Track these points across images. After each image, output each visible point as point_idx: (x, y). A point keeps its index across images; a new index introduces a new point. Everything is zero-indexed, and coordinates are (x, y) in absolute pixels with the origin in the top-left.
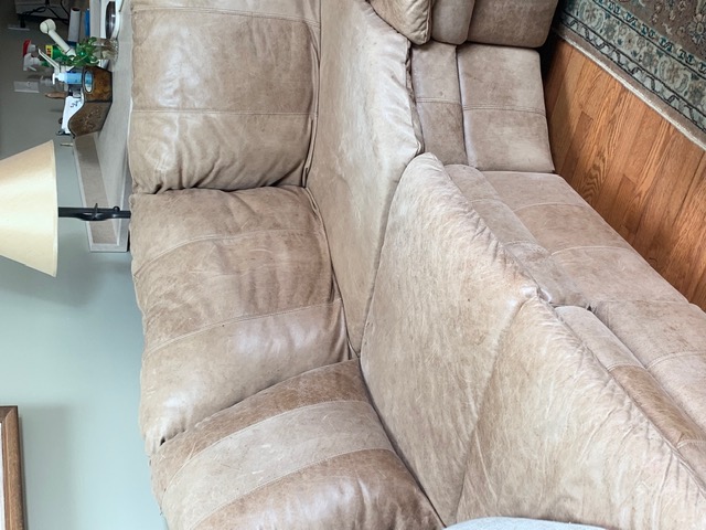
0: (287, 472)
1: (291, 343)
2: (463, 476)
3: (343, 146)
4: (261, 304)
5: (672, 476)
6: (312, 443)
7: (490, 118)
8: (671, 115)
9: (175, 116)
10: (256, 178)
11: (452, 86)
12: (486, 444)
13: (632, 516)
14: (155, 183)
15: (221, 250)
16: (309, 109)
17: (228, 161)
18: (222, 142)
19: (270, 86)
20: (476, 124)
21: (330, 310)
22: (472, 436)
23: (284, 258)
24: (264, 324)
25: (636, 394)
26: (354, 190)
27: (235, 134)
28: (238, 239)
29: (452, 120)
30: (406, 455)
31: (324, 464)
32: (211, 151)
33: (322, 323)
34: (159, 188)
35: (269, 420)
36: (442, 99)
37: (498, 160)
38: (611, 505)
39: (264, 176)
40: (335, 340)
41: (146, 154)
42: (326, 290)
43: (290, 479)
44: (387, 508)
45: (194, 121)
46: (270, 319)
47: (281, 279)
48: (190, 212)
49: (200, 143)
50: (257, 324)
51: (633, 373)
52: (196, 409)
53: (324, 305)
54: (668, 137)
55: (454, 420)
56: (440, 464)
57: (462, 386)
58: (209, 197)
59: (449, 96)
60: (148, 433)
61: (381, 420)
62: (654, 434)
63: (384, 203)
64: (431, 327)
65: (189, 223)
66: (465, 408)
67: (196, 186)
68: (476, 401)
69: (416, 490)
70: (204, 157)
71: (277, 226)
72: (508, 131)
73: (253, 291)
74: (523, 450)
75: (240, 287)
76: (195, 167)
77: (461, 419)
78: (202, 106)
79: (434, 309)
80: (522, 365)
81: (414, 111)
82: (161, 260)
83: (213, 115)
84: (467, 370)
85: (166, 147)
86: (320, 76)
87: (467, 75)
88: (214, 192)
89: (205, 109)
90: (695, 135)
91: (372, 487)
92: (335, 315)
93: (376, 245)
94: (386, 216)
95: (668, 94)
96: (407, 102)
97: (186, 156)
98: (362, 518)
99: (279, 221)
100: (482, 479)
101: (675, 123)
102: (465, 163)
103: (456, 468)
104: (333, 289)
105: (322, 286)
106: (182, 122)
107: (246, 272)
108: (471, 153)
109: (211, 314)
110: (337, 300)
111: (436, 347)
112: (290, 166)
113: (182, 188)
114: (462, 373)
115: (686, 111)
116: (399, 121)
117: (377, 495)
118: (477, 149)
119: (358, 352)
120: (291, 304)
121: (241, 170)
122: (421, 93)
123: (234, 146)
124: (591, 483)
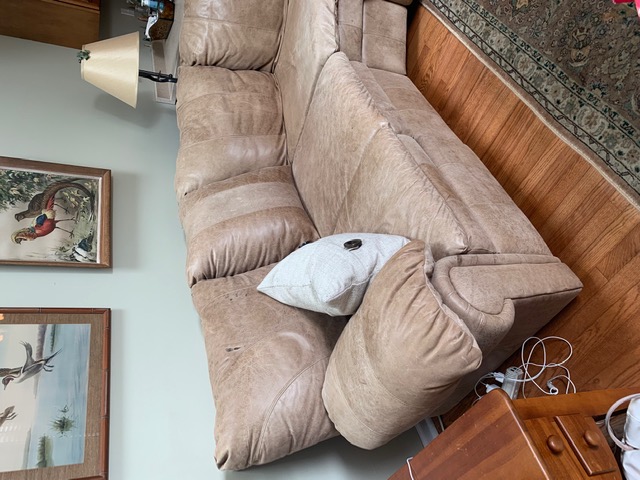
0: (248, 212)
1: (257, 153)
2: (336, 221)
3: (296, 48)
4: (243, 131)
5: (441, 212)
6: (263, 199)
7: (377, 40)
8: (471, 46)
9: (206, 23)
10: (247, 65)
11: (359, 18)
12: (350, 202)
13: (418, 231)
14: (193, 60)
15: (224, 99)
16: (280, 28)
17: (233, 52)
18: (231, 41)
19: (260, 12)
20: (368, 42)
21: (279, 139)
22: (344, 201)
23: (258, 108)
24: (244, 141)
25: (430, 176)
26: (299, 72)
27: (239, 37)
28: (234, 95)
29: (356, 37)
30: (310, 211)
31: (268, 210)
32: (224, 45)
33: (275, 144)
34: (194, 63)
35: (242, 187)
36: (353, 24)
37: (378, 63)
38: (408, 226)
39: (252, 64)
40: (280, 154)
41: (189, 44)
42: (278, 128)
43: (250, 215)
44: (297, 234)
45: (216, 27)
46: (247, 139)
47: (255, 119)
48: (210, 78)
49: (219, 40)
50: (240, 140)
51: (430, 167)
52: (204, 180)
53: (277, 136)
54: (468, 58)
55: (336, 192)
56: (326, 215)
57: (343, 174)
58: (220, 72)
59: (356, 23)
60: (179, 191)
61: (299, 194)
62: (435, 193)
63: (314, 78)
64: (331, 144)
65: (209, 84)
66: (342, 185)
67: (215, 64)
68: (348, 181)
69: (312, 228)
70: (220, 48)
71: (256, 91)
72: (385, 48)
73: (240, 123)
74: (368, 203)
75: (233, 120)
76: (215, 54)
77: (339, 191)
78: (222, 18)
79: (334, 134)
80: (375, 159)
81: (337, 28)
82: (192, 102)
83: (227, 25)
84: (346, 165)
85: (200, 41)
86: (288, 11)
87: (367, 14)
88: (224, 69)
89: (223, 21)
90: (482, 57)
91: (291, 223)
92: (282, 141)
93: (307, 102)
94: (314, 86)
95: (472, 34)
96: (333, 22)
97: (210, 46)
98: (284, 237)
99: (257, 89)
100: (346, 220)
101: (472, 51)
102: (360, 61)
103: (334, 216)
104: (282, 129)
105: (276, 126)
106: (210, 27)
107: (237, 112)
108: (364, 57)
109: (216, 132)
110: (284, 135)
111: (332, 154)
112: (266, 60)
113: (206, 65)
114: (343, 167)
115: (479, 44)
116: (328, 32)
117: (292, 227)
118: (367, 55)
119: (291, 163)
120: (259, 133)
121: (239, 59)
122: (341, 19)
123: (237, 44)
124: (400, 216)
